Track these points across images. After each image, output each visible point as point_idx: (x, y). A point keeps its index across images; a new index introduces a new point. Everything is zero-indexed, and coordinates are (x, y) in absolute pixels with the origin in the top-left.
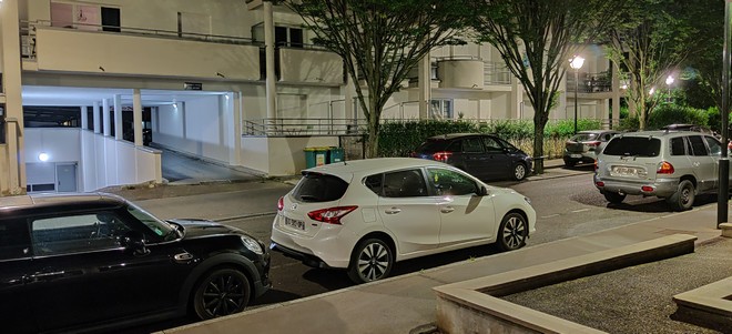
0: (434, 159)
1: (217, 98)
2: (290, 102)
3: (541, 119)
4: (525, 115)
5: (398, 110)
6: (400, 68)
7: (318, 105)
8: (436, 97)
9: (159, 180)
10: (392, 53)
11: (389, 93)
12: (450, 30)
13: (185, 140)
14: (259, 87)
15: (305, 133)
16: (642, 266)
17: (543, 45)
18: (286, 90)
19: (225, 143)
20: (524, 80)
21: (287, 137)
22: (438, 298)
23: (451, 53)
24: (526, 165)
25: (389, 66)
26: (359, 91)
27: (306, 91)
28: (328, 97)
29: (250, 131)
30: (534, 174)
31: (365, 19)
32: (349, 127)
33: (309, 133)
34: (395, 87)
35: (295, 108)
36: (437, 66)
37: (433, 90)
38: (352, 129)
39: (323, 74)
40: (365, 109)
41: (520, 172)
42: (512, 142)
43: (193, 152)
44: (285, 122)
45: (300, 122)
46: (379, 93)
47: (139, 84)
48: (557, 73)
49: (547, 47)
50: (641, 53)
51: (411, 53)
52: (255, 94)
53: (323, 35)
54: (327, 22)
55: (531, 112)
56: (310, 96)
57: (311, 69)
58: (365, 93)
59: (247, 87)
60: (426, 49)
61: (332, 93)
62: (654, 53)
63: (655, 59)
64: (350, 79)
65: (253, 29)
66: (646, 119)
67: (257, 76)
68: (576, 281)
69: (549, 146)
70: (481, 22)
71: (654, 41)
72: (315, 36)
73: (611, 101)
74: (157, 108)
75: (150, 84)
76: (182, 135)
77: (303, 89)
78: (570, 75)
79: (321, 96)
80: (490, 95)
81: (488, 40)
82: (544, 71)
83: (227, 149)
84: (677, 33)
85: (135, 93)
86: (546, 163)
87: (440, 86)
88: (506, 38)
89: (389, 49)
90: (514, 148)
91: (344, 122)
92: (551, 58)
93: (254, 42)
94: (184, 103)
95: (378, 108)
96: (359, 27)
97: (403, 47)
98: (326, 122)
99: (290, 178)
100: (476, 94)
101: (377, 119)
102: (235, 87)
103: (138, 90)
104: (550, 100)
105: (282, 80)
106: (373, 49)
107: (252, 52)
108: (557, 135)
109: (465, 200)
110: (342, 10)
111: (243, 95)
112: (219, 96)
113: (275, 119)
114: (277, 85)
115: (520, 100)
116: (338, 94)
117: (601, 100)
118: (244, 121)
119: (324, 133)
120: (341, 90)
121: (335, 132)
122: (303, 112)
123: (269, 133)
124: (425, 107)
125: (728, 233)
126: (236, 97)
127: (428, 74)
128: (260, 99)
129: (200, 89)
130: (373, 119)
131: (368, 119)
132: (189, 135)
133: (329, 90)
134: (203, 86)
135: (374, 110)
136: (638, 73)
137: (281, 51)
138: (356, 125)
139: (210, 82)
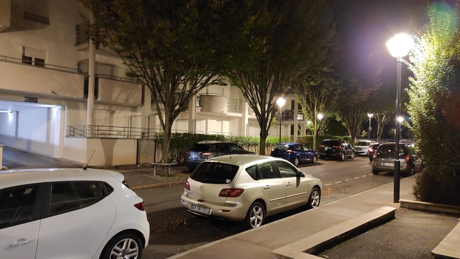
1: (46, 109)
2: (102, 115)
3: (264, 134)
5: (180, 127)
7: (121, 120)
9: (1, 166)
11: (179, 111)
13: (16, 139)
14: (81, 105)
18: (100, 107)
19: (51, 142)
21: (101, 138)
23: (207, 91)
27: (114, 108)
28: (129, 113)
29: (72, 133)
32: (143, 134)
33: (118, 137)
35: (106, 119)
38: (146, 135)
39: (128, 97)
40: (162, 122)
43: (23, 147)
44: (100, 128)
45: (108, 128)
46: (172, 112)
50: (316, 99)
52: (77, 108)
53: (134, 69)
55: (258, 130)
56: (117, 112)
57: (120, 94)
58: (163, 112)
59: (70, 103)
61: (132, 111)
64: (146, 102)
65: (79, 64)
67: (81, 95)
73: (292, 126)
76: (14, 135)
77: (112, 106)
79: (124, 112)
83: (52, 146)
87: (201, 111)
91: (140, 130)
93: (80, 72)
94: (18, 112)
95: (171, 121)
98: (126, 129)
102: (63, 102)
104: (270, 123)
105: (99, 99)
107: (79, 79)
111: (68, 108)
112: (49, 108)
113: (92, 126)
114: (95, 103)
115: (247, 122)
116: (136, 111)
117: (286, 126)
118: (67, 126)
119: (126, 137)
120: (138, 109)
121: (132, 137)
122: (111, 122)
123: (88, 136)
124: (192, 123)
125: (404, 205)
126: (63, 109)
127: (195, 102)
128: (82, 112)
129: (36, 102)
130: (167, 129)
131: (164, 129)
132: (20, 135)
133: (130, 108)
134: (38, 100)
135: (168, 123)
136: (313, 110)
137: (100, 80)
138: (148, 133)
139: (45, 97)
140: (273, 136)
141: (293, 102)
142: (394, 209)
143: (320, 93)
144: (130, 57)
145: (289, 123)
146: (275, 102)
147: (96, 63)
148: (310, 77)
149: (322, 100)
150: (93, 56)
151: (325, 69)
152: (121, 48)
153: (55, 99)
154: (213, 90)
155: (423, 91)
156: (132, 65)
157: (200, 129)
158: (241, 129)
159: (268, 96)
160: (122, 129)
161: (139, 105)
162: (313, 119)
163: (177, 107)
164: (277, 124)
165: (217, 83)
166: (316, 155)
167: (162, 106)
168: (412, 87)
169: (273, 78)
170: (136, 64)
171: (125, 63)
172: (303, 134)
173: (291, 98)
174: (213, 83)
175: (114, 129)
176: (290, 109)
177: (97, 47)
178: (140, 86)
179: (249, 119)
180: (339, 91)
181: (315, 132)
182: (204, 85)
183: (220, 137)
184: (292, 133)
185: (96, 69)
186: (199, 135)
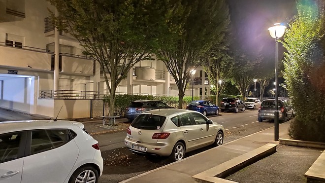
1: (24, 80)
2: (65, 83)
3: (181, 95)
7: (78, 86)
11: (120, 79)
13: (2, 101)
14: (49, 75)
15: (75, 98)
18: (63, 77)
19: (28, 102)
21: (64, 99)
27: (73, 78)
28: (85, 81)
29: (43, 96)
32: (95, 95)
34: (124, 77)
35: (68, 85)
36: (136, 70)
37: (134, 81)
39: (84, 69)
40: (109, 86)
43: (7, 106)
44: (64, 92)
46: (116, 79)
50: (217, 70)
52: (46, 78)
56: (75, 80)
57: (78, 67)
59: (42, 74)
61: (86, 79)
63: (223, 72)
64: (97, 73)
65: (47, 46)
67: (49, 69)
71: (222, 65)
73: (201, 89)
77: (72, 76)
79: (81, 80)
80: (156, 84)
83: (29, 105)
87: (136, 79)
91: (93, 93)
93: (48, 51)
94: (3, 81)
95: (115, 86)
98: (82, 93)
100: (151, 83)
102: (36, 74)
104: (185, 86)
105: (63, 71)
107: (48, 56)
108: (184, 102)
111: (40, 78)
112: (26, 78)
113: (58, 90)
114: (59, 74)
115: (169, 86)
116: (90, 80)
117: (197, 89)
118: (40, 91)
119: (82, 98)
120: (91, 78)
121: (87, 98)
122: (71, 87)
123: (54, 97)
124: (130, 87)
125: (282, 142)
126: (36, 79)
127: (131, 73)
128: (50, 81)
129: (17, 74)
130: (112, 92)
131: (110, 92)
132: (4, 98)
134: (18, 72)
135: (113, 88)
136: (215, 77)
137: (63, 57)
138: (98, 95)
139: (23, 70)
140: (187, 96)
141: (201, 72)
142: (275, 145)
143: (220, 65)
144: (84, 40)
145: (199, 86)
146: (189, 72)
147: (60, 45)
148: (213, 54)
149: (222, 70)
150: (57, 40)
151: (224, 48)
152: (78, 34)
153: (30, 71)
154: (144, 63)
155: (294, 62)
156: (87, 46)
157: (136, 91)
158: (164, 91)
159: (184, 67)
160: (80, 92)
161: (92, 75)
162: (216, 83)
163: (119, 76)
164: (190, 88)
165: (147, 59)
166: (218, 109)
167: (108, 76)
168: (287, 60)
169: (187, 54)
170: (89, 45)
171: (81, 45)
172: (209, 94)
173: (200, 69)
174: (145, 59)
175: (74, 92)
176: (199, 76)
177: (61, 34)
178: (92, 61)
179: (170, 84)
180: (234, 63)
181: (217, 93)
182: (138, 60)
183: (150, 97)
184: (201, 93)
185: (60, 50)
186: (135, 96)
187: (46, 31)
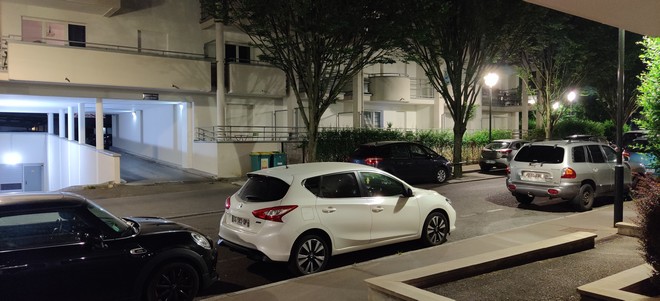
0: (366, 164)
1: (171, 107)
2: (237, 113)
3: (460, 129)
4: (445, 125)
5: (334, 120)
6: (336, 83)
7: (262, 116)
8: (368, 108)
9: (118, 180)
10: (329, 69)
11: (328, 102)
12: (381, 50)
13: (142, 145)
14: (211, 99)
15: (251, 139)
16: (550, 260)
17: (462, 64)
18: (234, 101)
19: (179, 148)
20: (445, 95)
21: (235, 142)
22: (370, 290)
23: (382, 70)
24: (447, 169)
25: (327, 81)
26: (299, 102)
27: (252, 102)
28: (273, 108)
29: (201, 137)
30: (454, 177)
31: (306, 39)
32: (291, 134)
33: (255, 140)
34: (332, 100)
35: (242, 117)
36: (370, 82)
37: (366, 103)
38: (294, 136)
39: (268, 87)
40: (305, 118)
41: (441, 176)
42: (435, 150)
43: (149, 155)
44: (233, 129)
45: (246, 129)
46: (317, 105)
47: (102, 94)
48: (473, 89)
49: (465, 66)
50: (547, 72)
51: (346, 70)
52: (206, 104)
53: (268, 53)
54: (273, 41)
55: (451, 123)
56: (256, 106)
57: (257, 83)
58: (305, 104)
59: (199, 98)
60: (360, 66)
61: (276, 104)
62: (558, 72)
63: (559, 77)
64: (292, 92)
65: (206, 46)
66: (551, 130)
67: (208, 88)
68: (491, 274)
69: (468, 153)
70: (408, 43)
71: (558, 62)
72: (261, 53)
73: (520, 114)
74: (117, 116)
75: (112, 94)
76: (139, 140)
77: (250, 100)
78: (485, 91)
79: (266, 106)
80: (416, 107)
81: (414, 59)
82: (462, 87)
83: (180, 154)
84: (577, 56)
85: (98, 102)
86: (465, 169)
87: (371, 99)
88: (429, 58)
89: (327, 66)
90: (436, 154)
91: (286, 130)
92: (469, 76)
93: (206, 58)
94: (142, 111)
95: (317, 117)
96: (301, 46)
97: (339, 64)
98: (270, 130)
99: (236, 180)
100: (403, 107)
101: (316, 127)
102: (189, 98)
103: (100, 99)
104: (468, 112)
105: (231, 91)
106: (313, 66)
107: (204, 67)
108: (473, 144)
109: (393, 201)
110: (286, 30)
111: (196, 105)
112: (174, 106)
113: (226, 127)
114: (226, 96)
115: (442, 111)
116: (282, 104)
117: (512, 113)
118: (196, 128)
120: (284, 101)
121: (277, 139)
122: (249, 121)
123: (219, 139)
125: (623, 231)
126: (190, 106)
128: (211, 109)
129: (157, 99)
131: (309, 127)
132: (145, 141)
133: (273, 101)
134: (160, 97)
137: (231, 65)
138: (297, 133)
139: (166, 92)
144: (260, 34)
145: (516, 109)
150: (220, 35)
153: (179, 94)
156: (264, 45)
158: (433, 121)
161: (284, 96)
165: (380, 61)
174: (375, 61)
177: (225, 25)
181: (548, 124)
187: (203, 20)
